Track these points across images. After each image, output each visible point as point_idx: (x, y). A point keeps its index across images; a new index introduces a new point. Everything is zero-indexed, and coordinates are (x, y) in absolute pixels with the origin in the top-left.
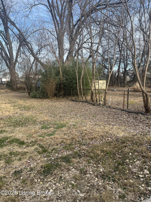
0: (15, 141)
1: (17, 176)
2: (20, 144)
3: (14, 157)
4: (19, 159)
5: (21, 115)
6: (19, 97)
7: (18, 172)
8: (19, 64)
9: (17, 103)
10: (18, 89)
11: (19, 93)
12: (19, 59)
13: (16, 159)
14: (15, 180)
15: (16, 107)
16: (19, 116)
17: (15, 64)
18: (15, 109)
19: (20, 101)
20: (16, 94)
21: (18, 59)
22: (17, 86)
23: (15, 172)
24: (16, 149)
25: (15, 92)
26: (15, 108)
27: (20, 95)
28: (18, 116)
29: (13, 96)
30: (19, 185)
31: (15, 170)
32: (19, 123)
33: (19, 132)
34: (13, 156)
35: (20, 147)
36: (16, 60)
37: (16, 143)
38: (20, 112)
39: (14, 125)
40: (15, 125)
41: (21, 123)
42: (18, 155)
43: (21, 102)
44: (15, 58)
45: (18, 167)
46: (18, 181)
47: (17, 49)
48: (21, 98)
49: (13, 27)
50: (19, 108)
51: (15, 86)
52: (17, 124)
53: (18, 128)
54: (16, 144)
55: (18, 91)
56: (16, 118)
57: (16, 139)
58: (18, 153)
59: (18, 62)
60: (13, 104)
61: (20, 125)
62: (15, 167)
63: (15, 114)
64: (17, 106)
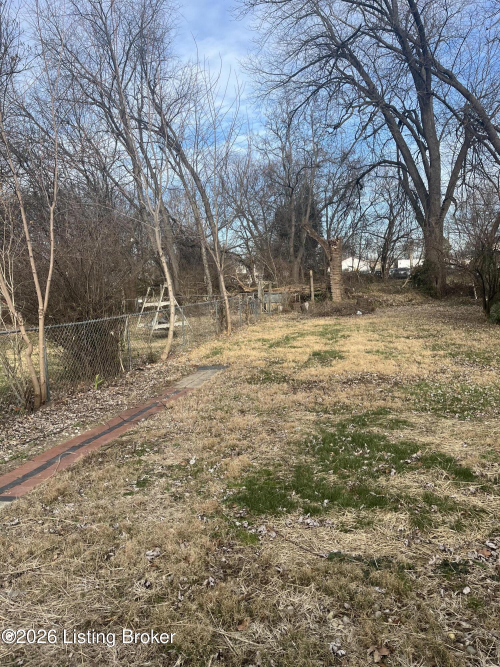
0: (440, 463)
1: (451, 580)
2: (456, 474)
3: (439, 514)
4: (457, 526)
5: (457, 377)
6: (451, 317)
7: (456, 565)
8: (456, 210)
9: (444, 340)
10: (447, 293)
11: (451, 305)
12: (456, 194)
13: (444, 522)
14: (446, 590)
15: (442, 353)
16: (451, 383)
17: (444, 209)
18: (437, 358)
19: (453, 332)
20: (442, 309)
21: (455, 190)
22: (444, 281)
23: (445, 563)
24: (445, 488)
25: (438, 302)
26: (436, 355)
27: (452, 310)
28: (447, 381)
29: (431, 316)
30: (458, 611)
31: (443, 556)
32: (450, 406)
33: (454, 435)
34: (435, 507)
35: (457, 485)
36: (449, 197)
37: (444, 469)
38: (455, 368)
39: (435, 410)
40: (439, 410)
41: (457, 406)
42: (451, 509)
43: (458, 336)
44: (444, 190)
45: (452, 549)
46: (454, 595)
47: (456, 158)
48: (456, 321)
49: (446, 90)
50: (450, 354)
51: (439, 281)
52: (444, 408)
53: (449, 422)
54: (445, 474)
55: (446, 300)
56: (440, 388)
57: (442, 455)
58: (450, 503)
59: (454, 201)
60: (431, 342)
61: (455, 412)
62: (442, 548)
63: (436, 372)
64: (443, 349)
